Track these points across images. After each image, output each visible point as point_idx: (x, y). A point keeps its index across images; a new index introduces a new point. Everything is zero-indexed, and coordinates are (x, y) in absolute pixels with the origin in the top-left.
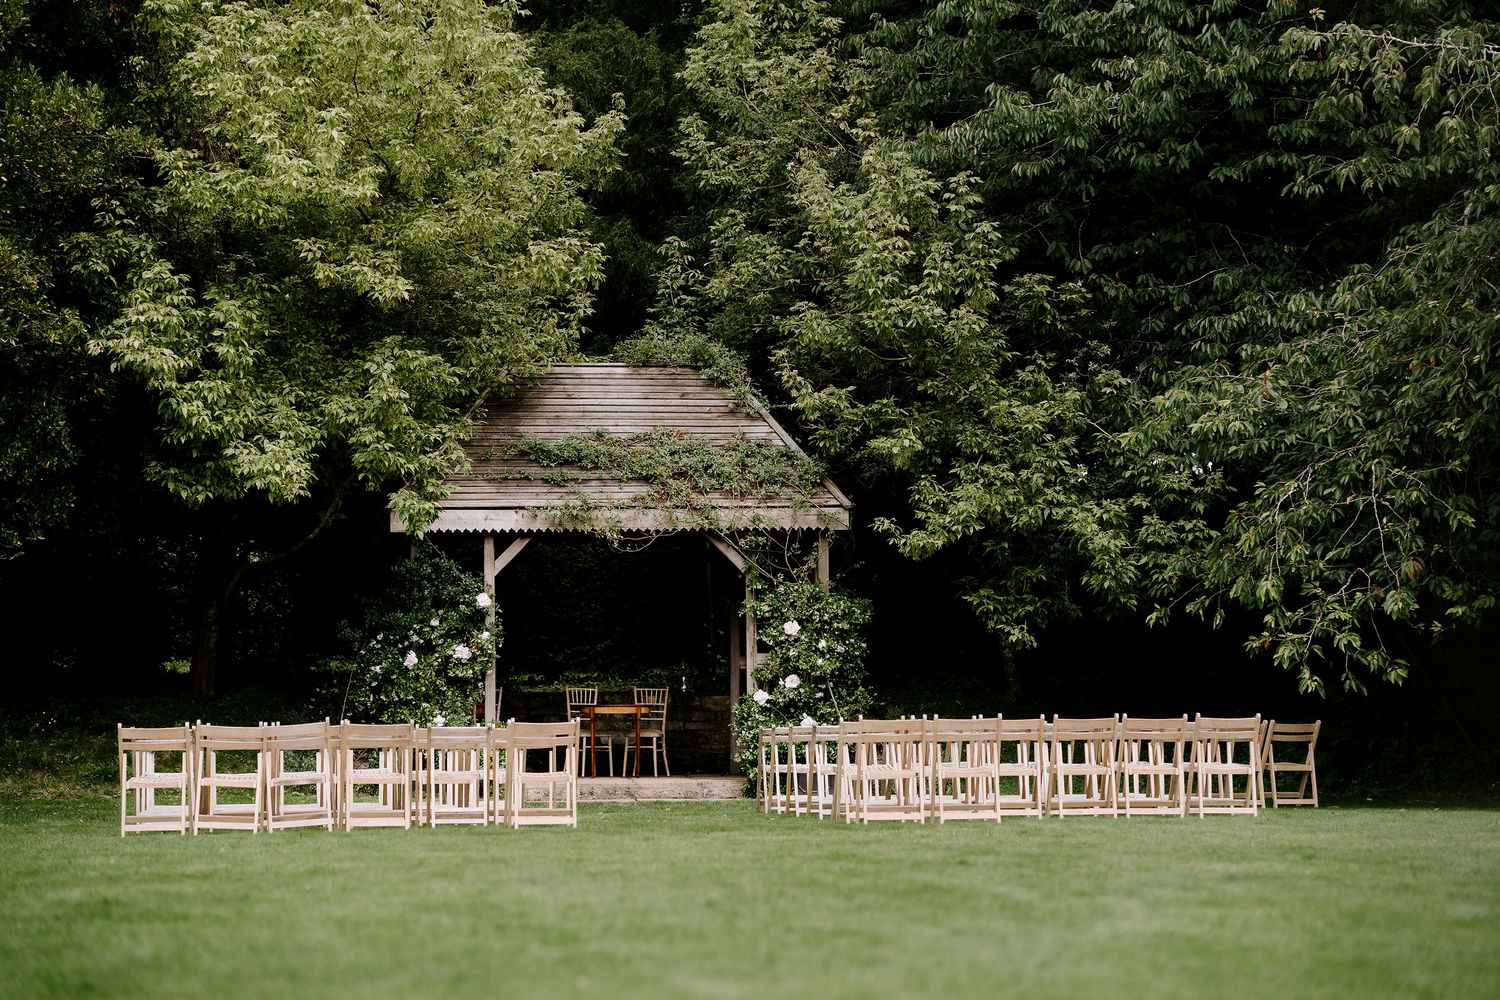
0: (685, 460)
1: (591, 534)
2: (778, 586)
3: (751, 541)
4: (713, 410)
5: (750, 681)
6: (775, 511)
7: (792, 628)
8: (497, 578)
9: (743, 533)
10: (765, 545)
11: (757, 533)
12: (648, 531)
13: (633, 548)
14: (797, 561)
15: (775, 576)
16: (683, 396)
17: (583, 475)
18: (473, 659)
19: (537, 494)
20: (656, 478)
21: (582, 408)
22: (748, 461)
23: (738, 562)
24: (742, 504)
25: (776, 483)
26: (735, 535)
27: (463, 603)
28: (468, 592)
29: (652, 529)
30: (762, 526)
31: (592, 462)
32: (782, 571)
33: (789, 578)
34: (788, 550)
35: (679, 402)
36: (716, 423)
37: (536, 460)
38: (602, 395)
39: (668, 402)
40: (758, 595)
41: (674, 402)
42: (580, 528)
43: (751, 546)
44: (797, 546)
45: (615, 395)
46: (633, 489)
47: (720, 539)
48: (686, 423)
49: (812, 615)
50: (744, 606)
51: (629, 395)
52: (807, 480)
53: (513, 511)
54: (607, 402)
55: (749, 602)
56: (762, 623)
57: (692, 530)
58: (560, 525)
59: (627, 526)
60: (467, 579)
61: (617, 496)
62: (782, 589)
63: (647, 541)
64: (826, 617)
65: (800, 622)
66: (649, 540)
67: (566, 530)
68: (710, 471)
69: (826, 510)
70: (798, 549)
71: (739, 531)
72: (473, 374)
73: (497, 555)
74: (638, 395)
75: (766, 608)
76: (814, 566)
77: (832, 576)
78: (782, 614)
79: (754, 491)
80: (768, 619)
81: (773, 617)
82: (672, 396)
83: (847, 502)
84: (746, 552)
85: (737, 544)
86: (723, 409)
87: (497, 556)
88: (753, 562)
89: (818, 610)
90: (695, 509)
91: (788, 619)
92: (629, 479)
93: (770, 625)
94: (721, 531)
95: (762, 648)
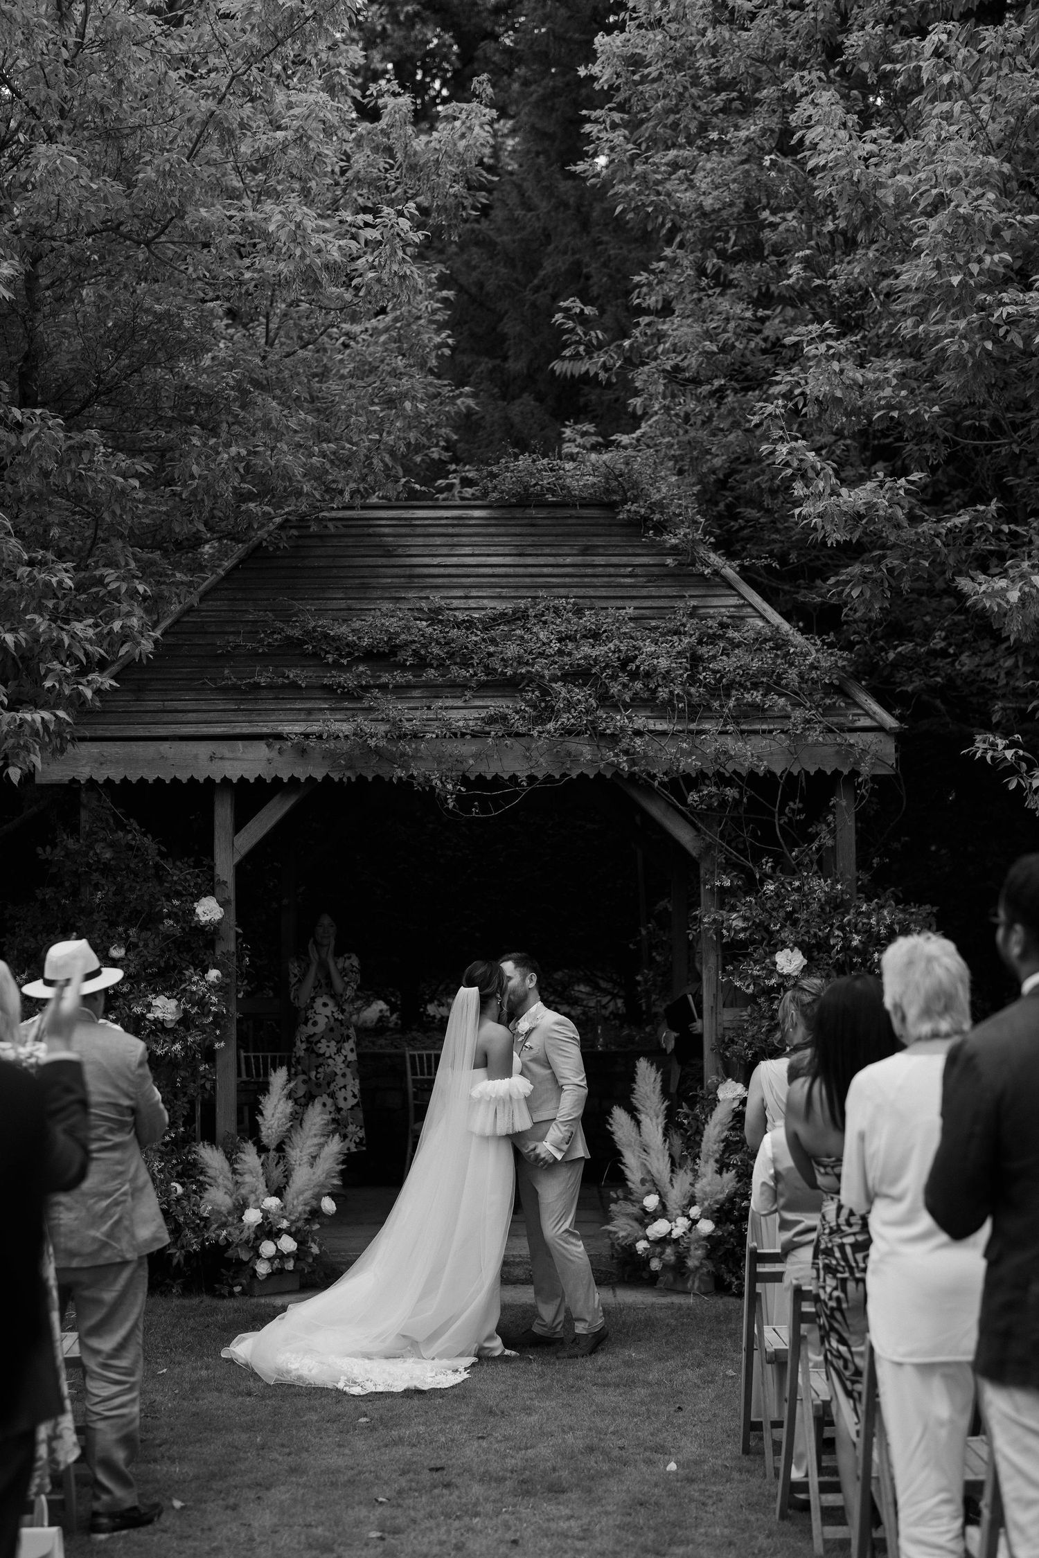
0: (586, 650)
1: (406, 785)
2: (762, 882)
3: (710, 796)
4: (638, 571)
5: (709, 1061)
6: (755, 740)
7: (789, 961)
8: (239, 868)
9: (694, 781)
10: (737, 802)
11: (722, 780)
12: (514, 778)
13: (484, 810)
14: (801, 834)
15: (756, 860)
16: (585, 551)
17: (400, 677)
18: (185, 1021)
19: (310, 711)
20: (532, 681)
21: (408, 571)
22: (703, 651)
23: (684, 835)
24: (693, 726)
25: (755, 686)
26: (680, 784)
27: (169, 916)
28: (178, 895)
29: (522, 776)
30: (730, 767)
31: (416, 653)
32: (770, 854)
33: (785, 868)
34: (782, 813)
35: (578, 560)
36: (644, 592)
37: (315, 655)
38: (445, 551)
39: (560, 560)
40: (724, 898)
41: (569, 560)
42: (384, 771)
43: (710, 807)
44: (795, 805)
45: (467, 550)
46: (489, 702)
47: (648, 790)
48: (591, 592)
49: (828, 937)
50: (697, 920)
51: (492, 550)
52: (815, 682)
53: (262, 745)
54: (454, 560)
55: (708, 915)
56: (733, 952)
57: (599, 776)
58: (350, 768)
59: (475, 768)
60: (177, 873)
61: (455, 714)
62: (770, 887)
63: (508, 798)
64: (856, 940)
65: (807, 950)
66: (517, 794)
67: (361, 778)
68: (632, 666)
69: (852, 738)
70: (800, 811)
71: (686, 777)
72: (194, 493)
73: (239, 826)
74: (506, 550)
75: (739, 924)
76: (830, 843)
77: (862, 863)
78: (771, 934)
79: (716, 704)
80: (743, 944)
81: (753, 942)
82: (566, 550)
83: (890, 722)
84: (702, 816)
85: (684, 802)
86: (655, 570)
87: (238, 828)
88: (713, 836)
89: (841, 928)
90: (602, 735)
91: (783, 945)
92: (483, 686)
93: (746, 955)
94: (654, 777)
95: (733, 998)
